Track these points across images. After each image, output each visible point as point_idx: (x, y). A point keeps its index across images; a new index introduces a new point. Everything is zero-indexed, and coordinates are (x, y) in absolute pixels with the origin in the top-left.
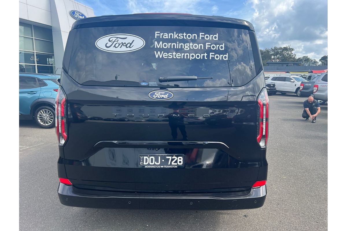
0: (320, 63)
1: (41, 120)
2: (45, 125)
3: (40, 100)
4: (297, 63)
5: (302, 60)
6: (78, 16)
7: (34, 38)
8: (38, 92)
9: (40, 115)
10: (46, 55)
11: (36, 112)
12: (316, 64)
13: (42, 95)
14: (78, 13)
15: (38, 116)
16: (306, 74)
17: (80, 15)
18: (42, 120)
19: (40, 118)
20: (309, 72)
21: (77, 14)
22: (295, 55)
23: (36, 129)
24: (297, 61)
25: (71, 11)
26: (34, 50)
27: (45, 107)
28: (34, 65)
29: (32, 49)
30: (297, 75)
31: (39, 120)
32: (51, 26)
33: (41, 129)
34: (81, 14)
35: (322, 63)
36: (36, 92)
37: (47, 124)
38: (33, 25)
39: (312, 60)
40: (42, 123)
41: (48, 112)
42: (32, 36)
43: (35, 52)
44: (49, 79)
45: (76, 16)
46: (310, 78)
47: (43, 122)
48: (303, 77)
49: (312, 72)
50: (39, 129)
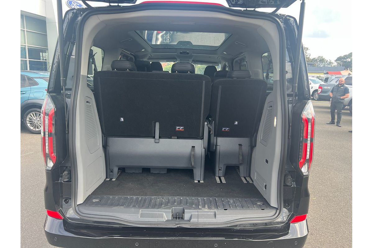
0: (335, 64)
1: (30, 124)
2: (35, 130)
3: (30, 101)
4: (311, 63)
5: (316, 60)
6: (76, 6)
7: (25, 30)
8: (27, 92)
9: (30, 119)
10: (39, 49)
11: (25, 115)
12: (331, 65)
13: (32, 96)
14: (76, 3)
15: (28, 119)
16: (322, 76)
17: (77, 5)
18: (32, 124)
19: (30, 121)
20: (325, 74)
21: (74, 5)
22: (309, 55)
23: (25, 134)
24: (312, 62)
25: (67, 1)
26: (25, 43)
27: (36, 109)
28: (26, 60)
29: (24, 42)
30: (313, 77)
31: (29, 125)
32: (45, 17)
33: (30, 134)
34: (79, 5)
35: (338, 64)
36: (25, 92)
37: (38, 128)
38: (25, 16)
39: (327, 61)
40: (32, 128)
41: (39, 116)
42: (24, 28)
43: (27, 45)
44: (40, 78)
45: (74, 7)
46: (326, 80)
47: (33, 126)
48: (319, 79)
49: (327, 73)
50: (29, 134)
